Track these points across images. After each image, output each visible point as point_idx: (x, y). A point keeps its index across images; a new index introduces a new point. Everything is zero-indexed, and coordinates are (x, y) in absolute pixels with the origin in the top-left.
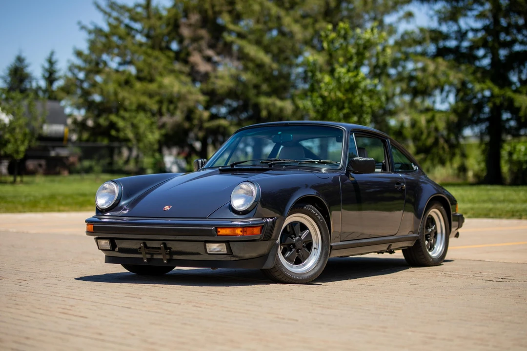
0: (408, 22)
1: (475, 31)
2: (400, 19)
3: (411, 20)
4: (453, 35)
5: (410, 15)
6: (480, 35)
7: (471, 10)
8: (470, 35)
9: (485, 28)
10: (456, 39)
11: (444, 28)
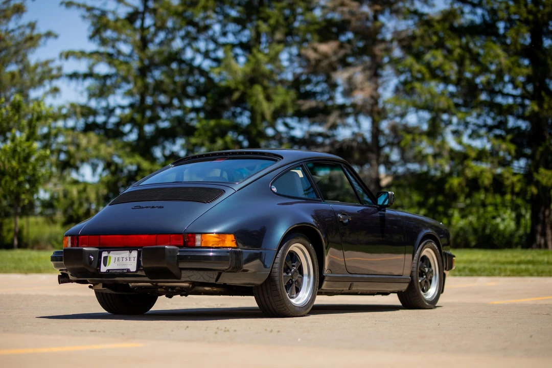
0: (54, 97)
1: (123, 108)
2: (46, 94)
3: (57, 95)
4: (101, 111)
5: (56, 90)
6: (127, 111)
7: (119, 87)
8: (118, 112)
9: (132, 106)
10: (105, 114)
11: (93, 104)
